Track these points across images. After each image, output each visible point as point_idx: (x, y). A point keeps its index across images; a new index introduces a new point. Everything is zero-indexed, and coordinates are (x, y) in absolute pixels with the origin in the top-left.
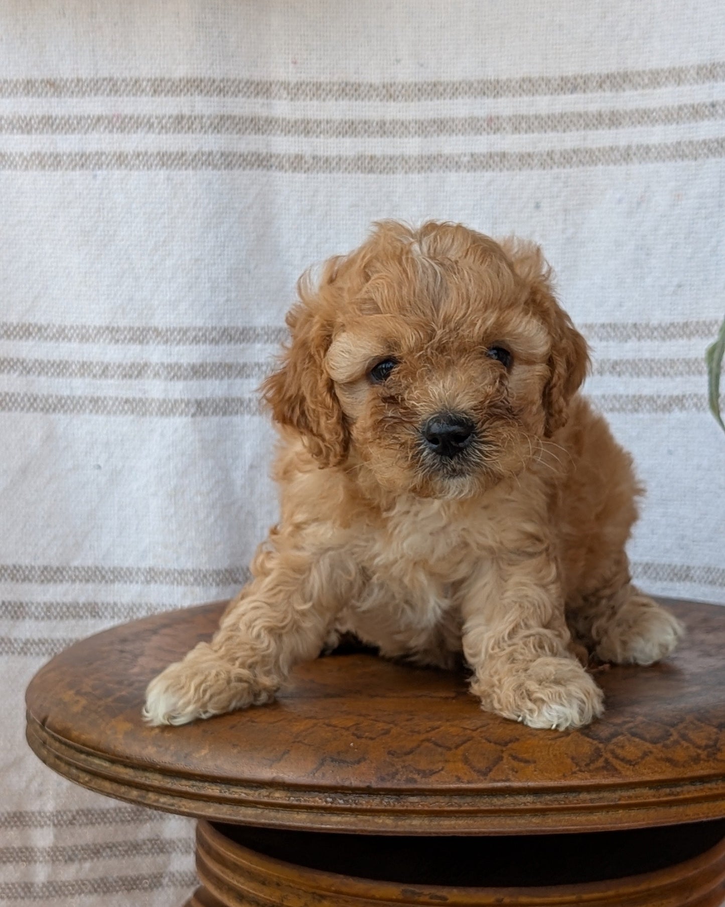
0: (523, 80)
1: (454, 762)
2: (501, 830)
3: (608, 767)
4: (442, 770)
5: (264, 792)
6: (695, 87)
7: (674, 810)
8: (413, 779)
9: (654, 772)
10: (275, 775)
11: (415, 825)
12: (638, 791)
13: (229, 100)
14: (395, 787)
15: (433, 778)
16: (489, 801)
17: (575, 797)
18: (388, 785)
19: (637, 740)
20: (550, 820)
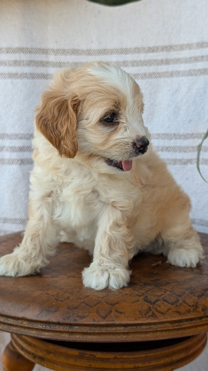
0: (136, 49)
1: (93, 313)
3: (154, 316)
4: (88, 316)
5: (20, 321)
6: (196, 50)
7: (180, 331)
8: (76, 319)
9: (171, 317)
10: (24, 315)
11: (77, 338)
12: (166, 325)
13: (33, 55)
14: (69, 322)
15: (84, 320)
17: (140, 327)
18: (67, 322)
19: (166, 303)
20: (130, 337)
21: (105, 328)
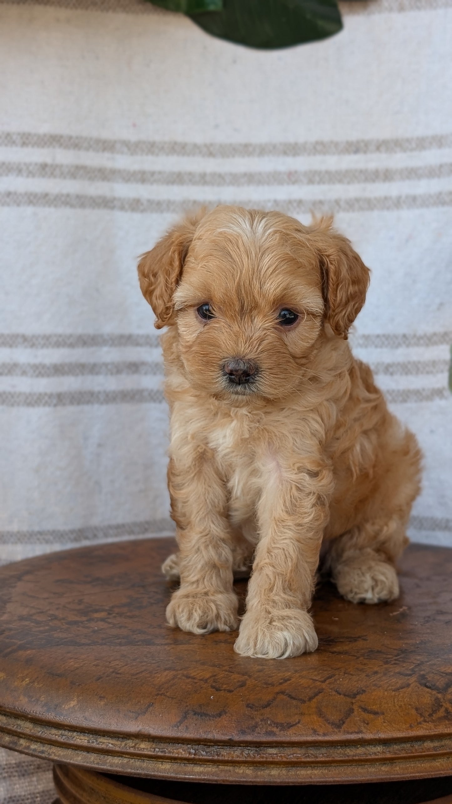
1: (310, 714)
2: (354, 779)
4: (299, 722)
5: (130, 743)
8: (272, 732)
10: (140, 727)
11: (274, 775)
13: (82, 153)
14: (255, 740)
15: (291, 731)
16: (342, 752)
17: (420, 745)
18: (249, 738)
20: (398, 768)
21: (340, 750)
